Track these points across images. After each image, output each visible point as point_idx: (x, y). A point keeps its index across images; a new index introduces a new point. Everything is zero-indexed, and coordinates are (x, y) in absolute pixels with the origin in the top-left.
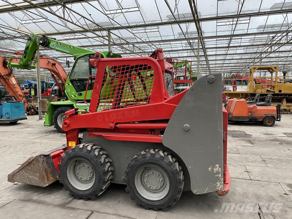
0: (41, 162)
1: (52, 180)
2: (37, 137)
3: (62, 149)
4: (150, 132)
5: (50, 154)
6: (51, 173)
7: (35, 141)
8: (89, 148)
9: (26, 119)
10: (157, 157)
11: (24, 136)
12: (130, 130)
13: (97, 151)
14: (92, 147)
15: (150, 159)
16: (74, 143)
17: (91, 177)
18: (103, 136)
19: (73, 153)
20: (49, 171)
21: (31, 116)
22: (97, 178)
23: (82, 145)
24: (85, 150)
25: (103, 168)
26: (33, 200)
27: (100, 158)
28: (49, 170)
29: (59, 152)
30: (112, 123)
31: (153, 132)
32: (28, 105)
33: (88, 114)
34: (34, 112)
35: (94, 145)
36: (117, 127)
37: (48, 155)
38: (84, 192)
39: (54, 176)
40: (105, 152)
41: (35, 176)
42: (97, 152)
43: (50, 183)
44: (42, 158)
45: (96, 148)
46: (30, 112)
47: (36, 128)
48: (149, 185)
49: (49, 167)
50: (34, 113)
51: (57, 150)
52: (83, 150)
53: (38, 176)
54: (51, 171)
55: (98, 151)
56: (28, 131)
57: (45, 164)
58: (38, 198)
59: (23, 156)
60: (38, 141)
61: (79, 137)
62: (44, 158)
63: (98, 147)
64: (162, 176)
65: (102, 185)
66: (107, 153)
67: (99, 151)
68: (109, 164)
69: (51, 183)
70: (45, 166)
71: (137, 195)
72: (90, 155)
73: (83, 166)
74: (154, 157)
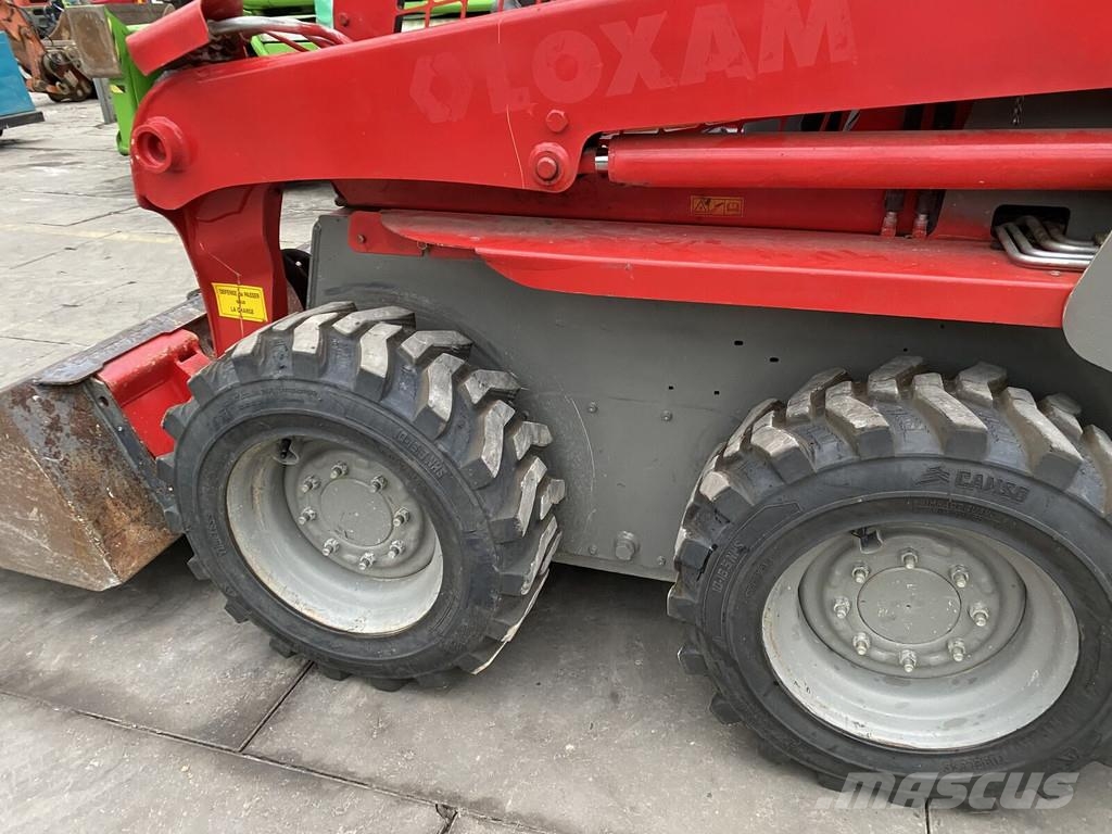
0: (36, 439)
1: (143, 542)
2: (87, 215)
3: (186, 327)
4: (890, 218)
5: (95, 375)
6: (126, 500)
7: (82, 234)
8: (374, 357)
9: (39, 118)
10: (1010, 462)
11: (27, 207)
12: (696, 203)
13: (439, 372)
14: (394, 342)
15: (936, 476)
16: (255, 296)
17: (412, 547)
18: (479, 256)
19: (249, 390)
20: (114, 491)
21: (68, 106)
22: (459, 572)
23: (315, 319)
24: (339, 376)
25: (501, 506)
26: (37, 673)
27: (475, 435)
28: (111, 483)
29: (163, 353)
30: (558, 136)
31: (922, 220)
32: (41, 52)
33: (331, 50)
34: (79, 86)
35: (409, 324)
36: (604, 174)
37: (86, 382)
38: (371, 648)
39: (152, 515)
40: (498, 381)
41: (24, 524)
42: (443, 388)
43: (135, 565)
44: (36, 408)
45: (432, 353)
46: (63, 88)
47: (89, 167)
48: (862, 637)
49: (106, 462)
50: (82, 89)
51: (148, 333)
52: (323, 371)
53: (41, 529)
54: (123, 483)
55: (446, 376)
56: (50, 179)
57: (70, 446)
58: (71, 659)
59: (12, 325)
60: (93, 235)
61: (283, 247)
62: (58, 405)
63: (444, 343)
64: (989, 588)
65: (499, 614)
66: (512, 386)
67: (458, 377)
68: (537, 469)
69: (145, 563)
70: (75, 461)
71: (771, 703)
72: (389, 410)
73: (345, 474)
74: (978, 464)
